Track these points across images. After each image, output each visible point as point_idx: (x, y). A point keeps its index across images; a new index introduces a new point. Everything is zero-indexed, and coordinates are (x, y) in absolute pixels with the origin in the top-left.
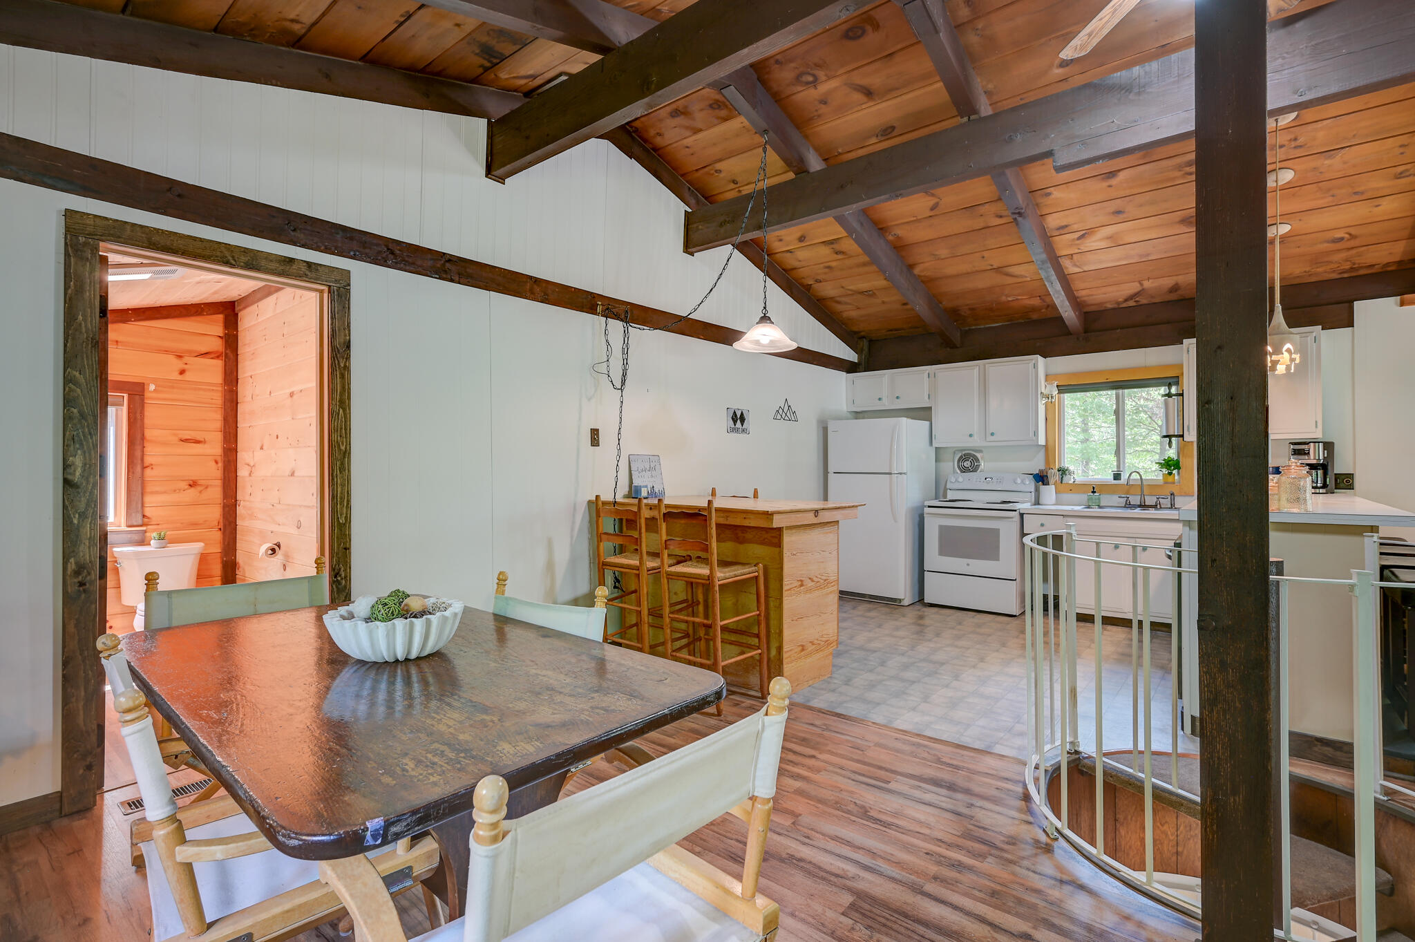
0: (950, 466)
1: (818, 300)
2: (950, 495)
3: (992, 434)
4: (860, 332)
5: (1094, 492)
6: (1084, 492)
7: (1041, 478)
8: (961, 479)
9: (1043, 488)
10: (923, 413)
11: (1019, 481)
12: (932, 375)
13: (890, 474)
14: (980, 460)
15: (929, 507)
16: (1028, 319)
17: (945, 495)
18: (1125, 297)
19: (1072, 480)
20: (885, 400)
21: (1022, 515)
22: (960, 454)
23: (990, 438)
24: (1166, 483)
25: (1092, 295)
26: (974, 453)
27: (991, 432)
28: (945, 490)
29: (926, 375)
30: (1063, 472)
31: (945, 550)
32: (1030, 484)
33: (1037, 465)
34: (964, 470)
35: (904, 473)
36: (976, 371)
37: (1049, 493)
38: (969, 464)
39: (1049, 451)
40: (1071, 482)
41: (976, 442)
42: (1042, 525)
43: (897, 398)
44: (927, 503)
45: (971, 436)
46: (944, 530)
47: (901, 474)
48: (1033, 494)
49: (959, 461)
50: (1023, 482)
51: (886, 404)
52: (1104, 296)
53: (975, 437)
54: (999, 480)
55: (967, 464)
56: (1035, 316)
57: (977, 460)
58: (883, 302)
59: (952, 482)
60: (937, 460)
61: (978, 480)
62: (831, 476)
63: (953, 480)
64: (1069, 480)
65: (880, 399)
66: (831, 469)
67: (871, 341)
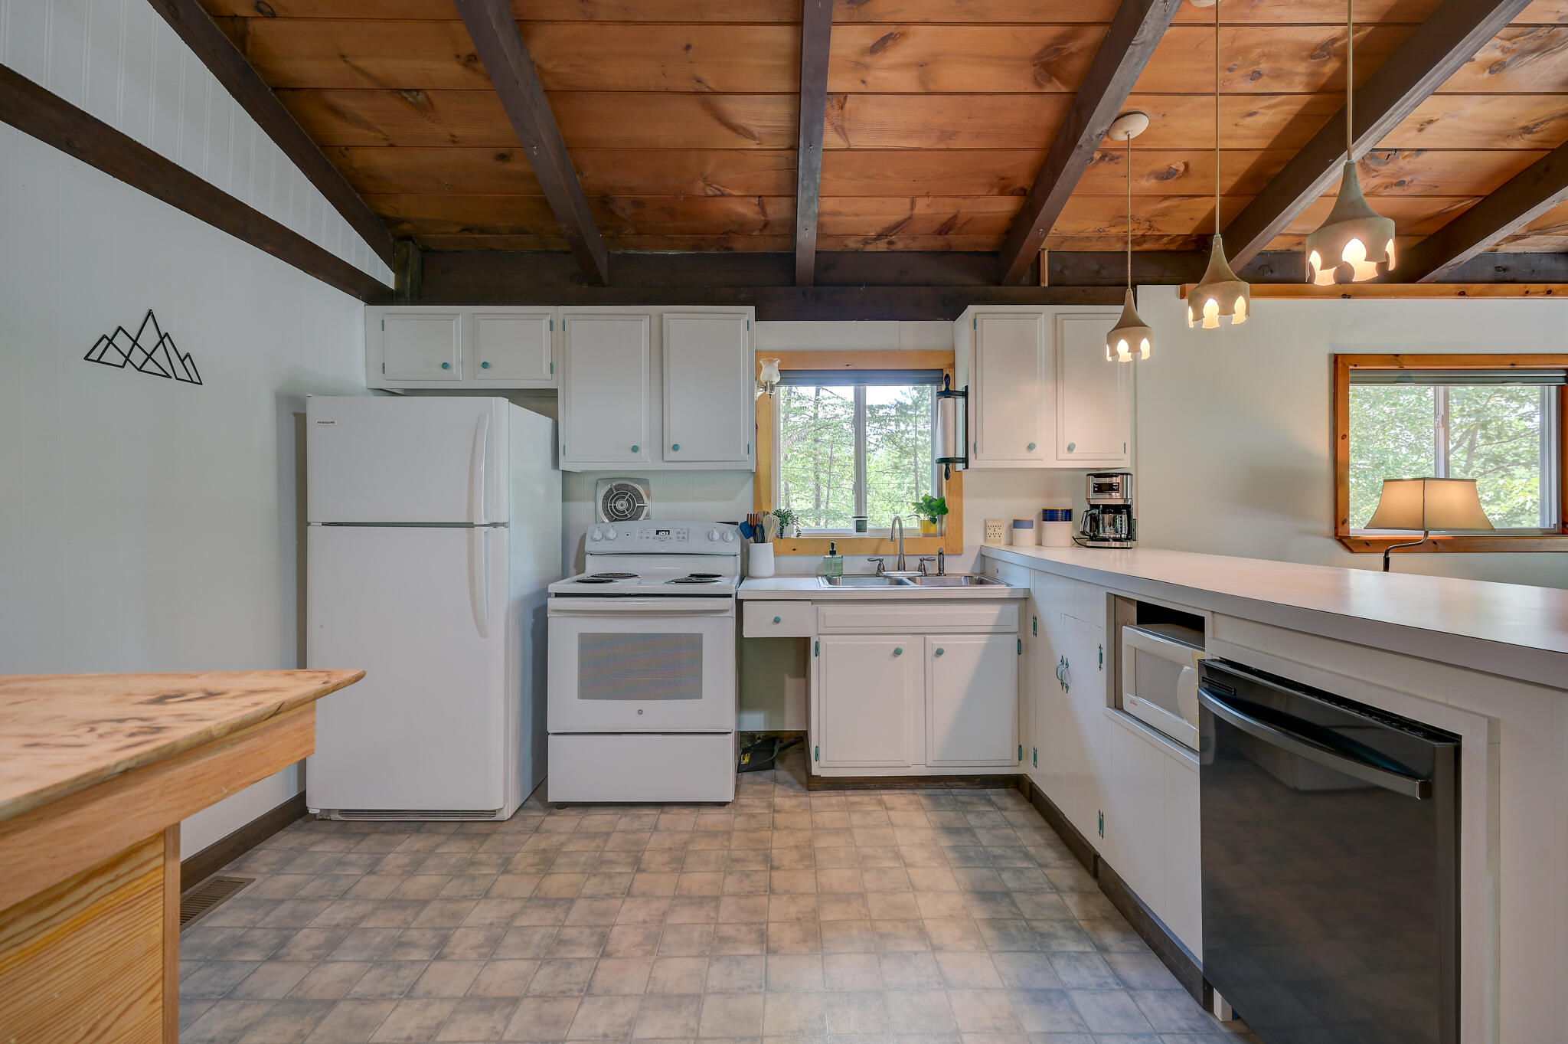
0: (588, 509)
1: (275, 89)
2: (593, 567)
3: (675, 448)
4: (402, 221)
5: (833, 553)
6: (816, 553)
7: (752, 530)
8: (612, 534)
9: (756, 548)
10: (543, 400)
11: (716, 536)
12: (558, 325)
13: (470, 525)
14: (645, 497)
15: (557, 595)
16: (726, 249)
17: (581, 567)
18: (879, 230)
19: (795, 533)
20: (456, 370)
21: (740, 603)
22: (609, 487)
23: (671, 455)
24: (927, 535)
25: (839, 213)
26: (634, 485)
27: (672, 445)
28: (582, 554)
29: (545, 324)
30: (785, 518)
31: (593, 685)
32: (733, 542)
33: (741, 508)
34: (616, 516)
35: (503, 524)
36: (645, 324)
37: (764, 555)
38: (626, 505)
39: (761, 481)
40: (794, 536)
41: (645, 462)
42: (777, 621)
43: (485, 365)
44: (554, 588)
45: (635, 449)
46: (589, 644)
47: (495, 525)
48: (739, 557)
49: (606, 498)
50: (723, 537)
51: (459, 377)
52: (855, 218)
53: (644, 452)
54: (681, 536)
55: (622, 505)
56: (739, 245)
57: (640, 498)
58: (454, 140)
59: (596, 540)
60: (565, 498)
61: (644, 535)
62: (315, 534)
63: (598, 535)
64: (791, 531)
65: (445, 366)
66: (315, 514)
67: (425, 251)
